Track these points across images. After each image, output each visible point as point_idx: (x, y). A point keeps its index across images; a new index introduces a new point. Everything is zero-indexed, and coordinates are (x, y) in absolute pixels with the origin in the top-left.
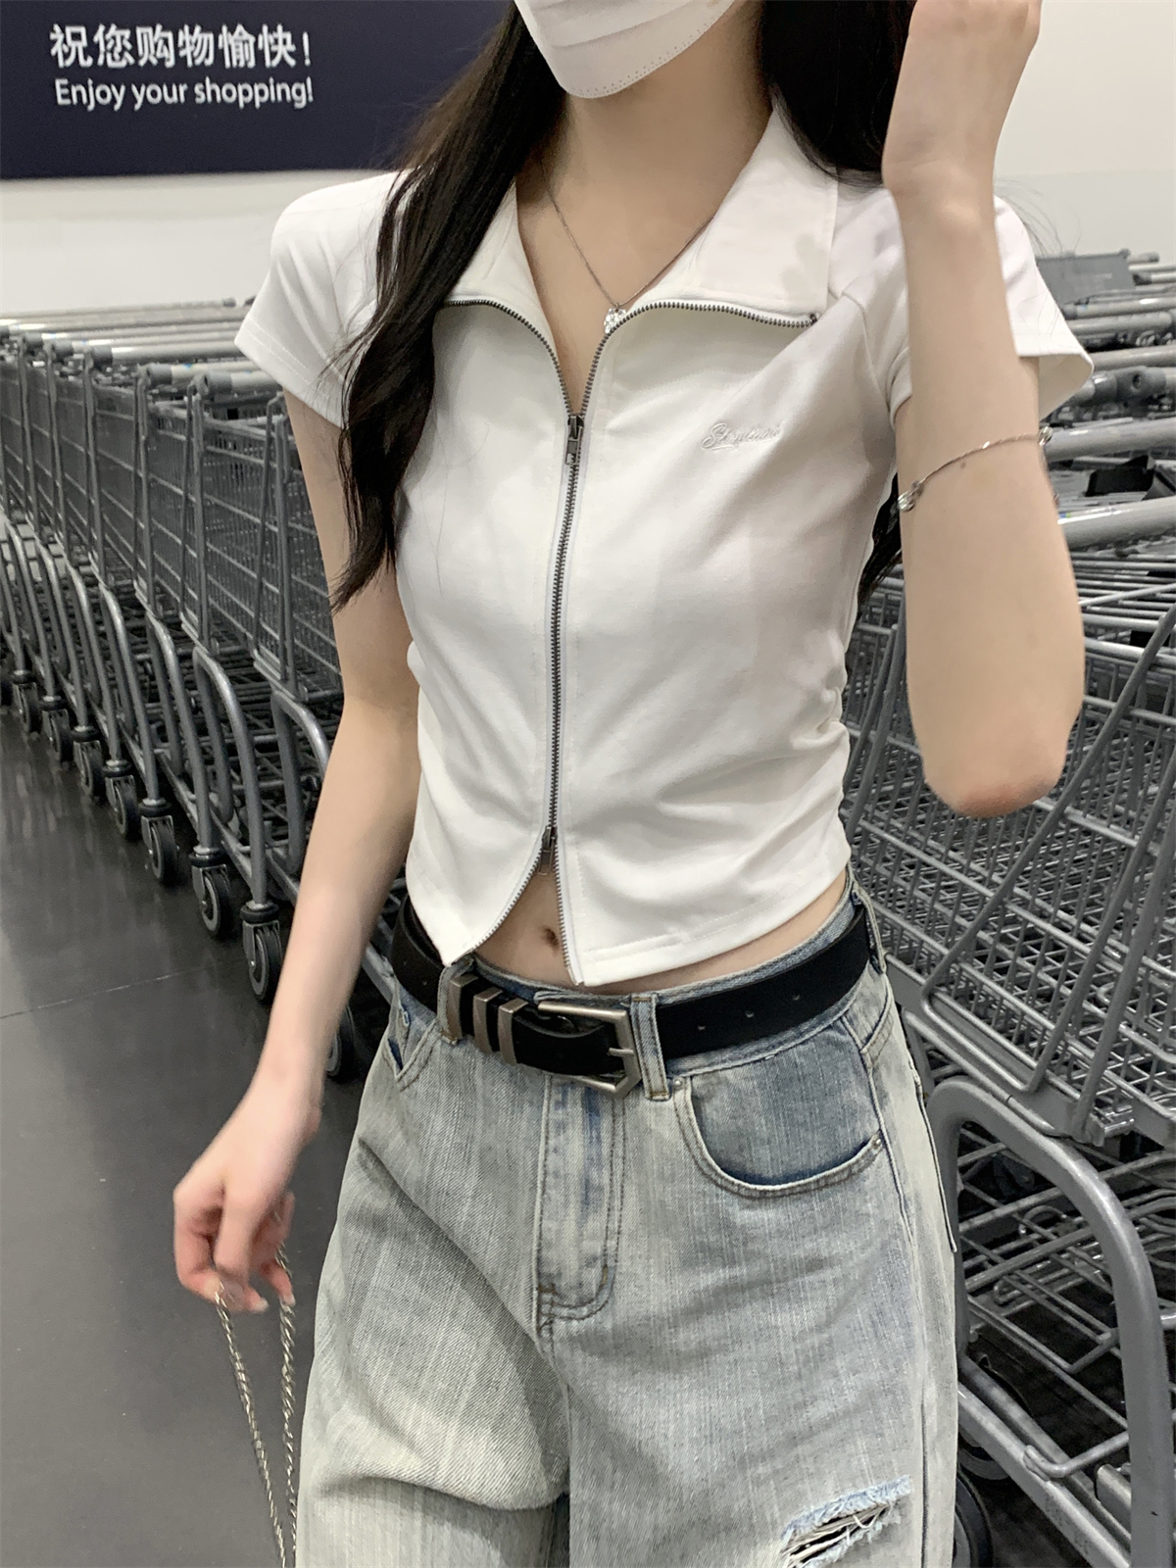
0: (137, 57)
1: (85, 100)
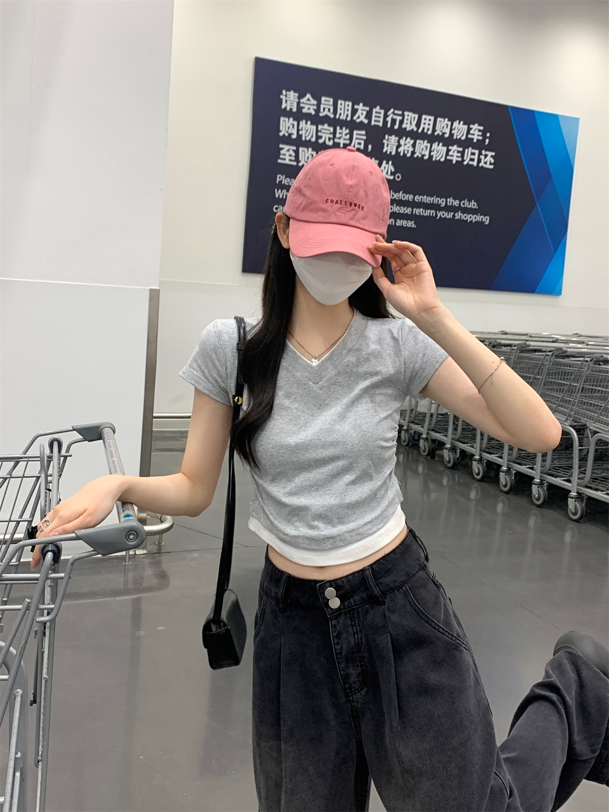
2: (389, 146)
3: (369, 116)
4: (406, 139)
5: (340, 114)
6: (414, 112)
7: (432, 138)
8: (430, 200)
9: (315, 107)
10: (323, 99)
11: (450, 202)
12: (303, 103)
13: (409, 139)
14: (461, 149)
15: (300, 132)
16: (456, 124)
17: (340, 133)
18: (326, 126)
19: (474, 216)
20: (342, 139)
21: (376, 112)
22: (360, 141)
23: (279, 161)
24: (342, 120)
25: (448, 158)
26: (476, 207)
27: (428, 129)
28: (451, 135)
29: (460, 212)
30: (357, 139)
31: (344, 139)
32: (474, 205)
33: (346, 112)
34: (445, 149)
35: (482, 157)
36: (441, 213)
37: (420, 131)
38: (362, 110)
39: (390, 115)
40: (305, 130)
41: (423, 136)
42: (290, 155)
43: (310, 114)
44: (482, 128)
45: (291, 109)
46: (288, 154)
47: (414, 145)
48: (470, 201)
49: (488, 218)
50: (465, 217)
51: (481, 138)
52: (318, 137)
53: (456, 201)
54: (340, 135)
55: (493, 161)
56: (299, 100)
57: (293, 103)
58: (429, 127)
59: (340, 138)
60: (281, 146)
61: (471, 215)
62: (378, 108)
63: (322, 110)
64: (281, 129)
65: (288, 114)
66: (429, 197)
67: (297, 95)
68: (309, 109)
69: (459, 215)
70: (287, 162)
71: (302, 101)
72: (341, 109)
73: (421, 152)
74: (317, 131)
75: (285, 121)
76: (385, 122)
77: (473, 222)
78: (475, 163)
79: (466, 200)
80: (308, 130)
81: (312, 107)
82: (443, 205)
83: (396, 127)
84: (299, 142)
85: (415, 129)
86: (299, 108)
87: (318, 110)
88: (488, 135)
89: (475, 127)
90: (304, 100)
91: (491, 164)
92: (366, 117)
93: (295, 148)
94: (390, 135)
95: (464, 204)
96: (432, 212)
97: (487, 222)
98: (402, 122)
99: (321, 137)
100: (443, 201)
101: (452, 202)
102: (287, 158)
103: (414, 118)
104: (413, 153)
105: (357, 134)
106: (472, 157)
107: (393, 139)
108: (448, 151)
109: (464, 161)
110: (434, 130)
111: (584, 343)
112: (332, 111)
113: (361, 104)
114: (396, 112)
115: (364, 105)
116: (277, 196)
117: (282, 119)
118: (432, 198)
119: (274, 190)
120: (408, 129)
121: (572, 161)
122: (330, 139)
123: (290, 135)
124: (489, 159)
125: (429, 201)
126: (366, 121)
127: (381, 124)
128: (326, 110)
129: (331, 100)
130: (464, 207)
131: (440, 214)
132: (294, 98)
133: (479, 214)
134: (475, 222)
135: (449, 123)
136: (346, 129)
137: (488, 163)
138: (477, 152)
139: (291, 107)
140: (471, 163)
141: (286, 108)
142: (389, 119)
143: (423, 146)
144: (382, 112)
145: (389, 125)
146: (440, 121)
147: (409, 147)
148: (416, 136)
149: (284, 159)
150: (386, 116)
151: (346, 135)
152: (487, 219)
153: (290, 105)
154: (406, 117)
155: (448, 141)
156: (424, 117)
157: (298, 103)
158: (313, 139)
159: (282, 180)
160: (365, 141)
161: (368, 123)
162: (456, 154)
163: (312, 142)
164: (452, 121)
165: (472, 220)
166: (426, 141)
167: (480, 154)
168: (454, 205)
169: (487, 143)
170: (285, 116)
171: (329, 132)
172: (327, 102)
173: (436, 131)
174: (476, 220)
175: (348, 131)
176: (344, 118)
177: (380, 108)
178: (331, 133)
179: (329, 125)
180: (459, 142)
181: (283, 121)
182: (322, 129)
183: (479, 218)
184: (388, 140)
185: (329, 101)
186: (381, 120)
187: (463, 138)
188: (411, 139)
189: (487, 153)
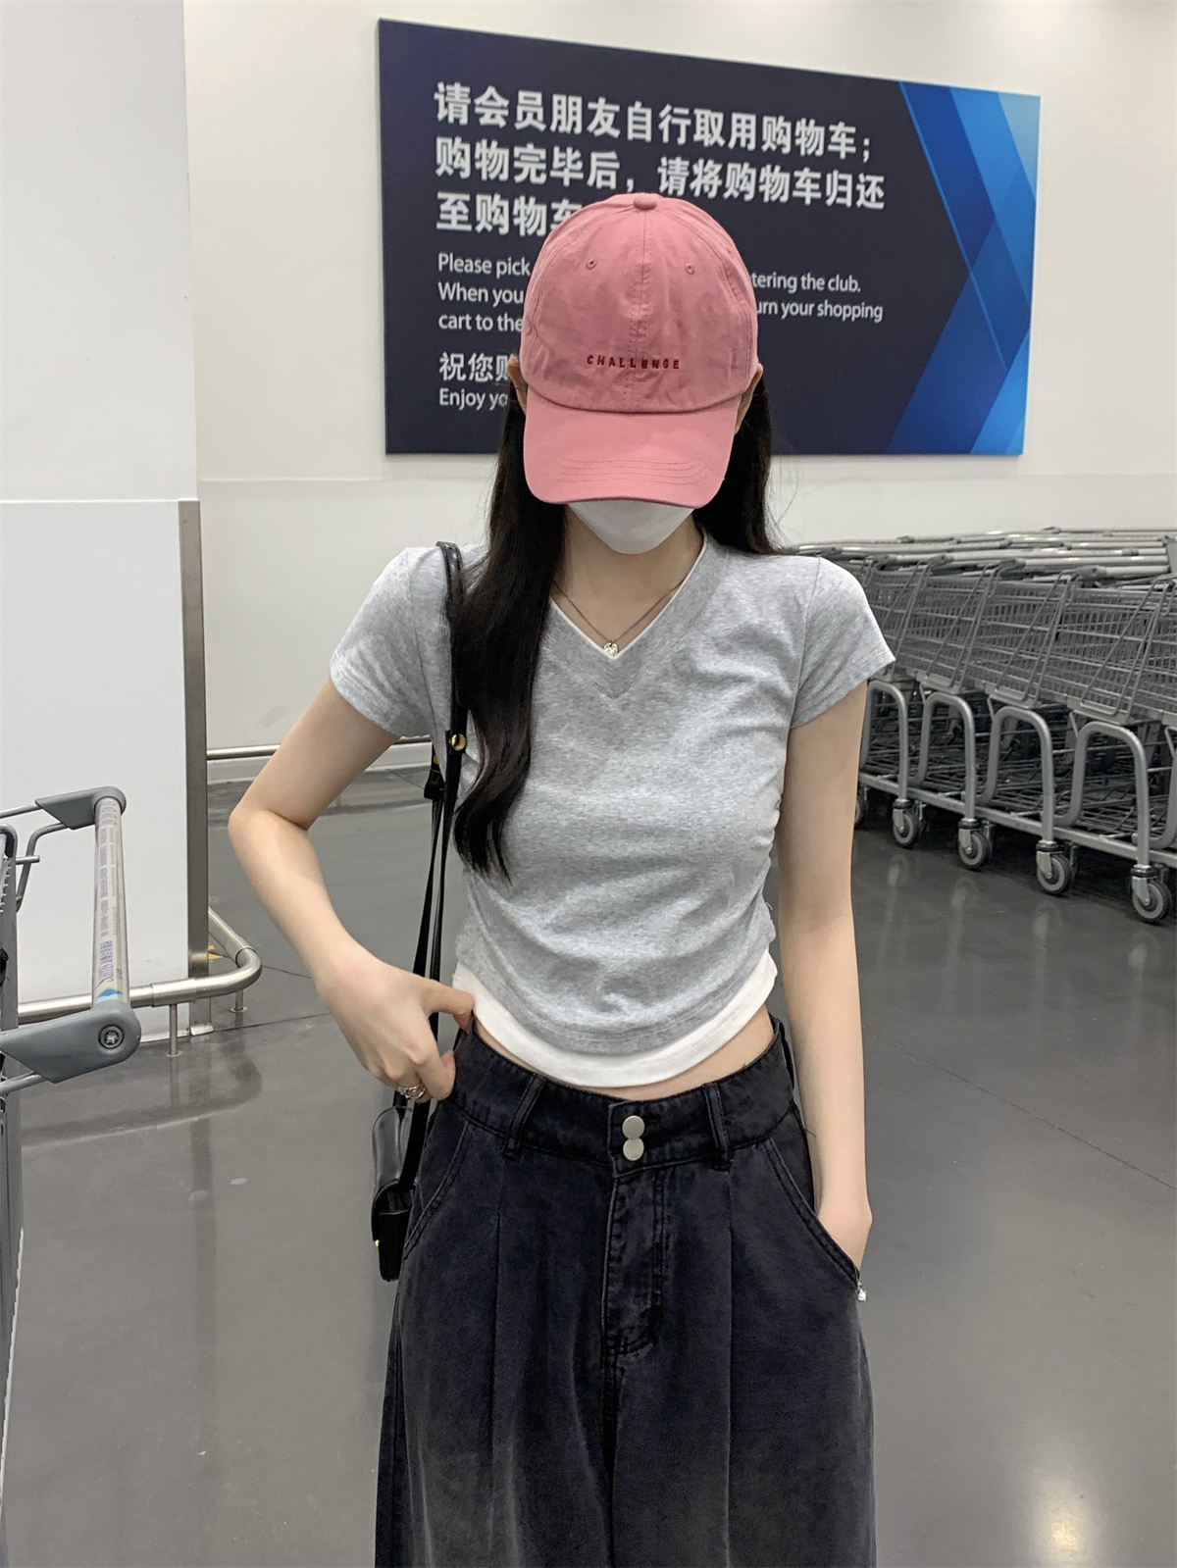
0: (495, 375)
1: (458, 403)
2: (671, 179)
3: (620, 121)
4: (705, 164)
5: (559, 123)
6: (714, 110)
7: (759, 158)
8: (764, 281)
9: (506, 113)
10: (522, 95)
11: (806, 282)
12: (481, 105)
13: (710, 163)
14: (818, 175)
15: (478, 165)
16: (801, 126)
17: (561, 160)
18: (530, 147)
19: (854, 308)
20: (566, 171)
21: (635, 114)
22: (606, 173)
23: (440, 226)
24: (565, 133)
25: (796, 194)
26: (857, 289)
27: (748, 141)
28: (795, 148)
29: (826, 302)
30: (598, 168)
31: (571, 171)
32: (853, 286)
33: (571, 118)
34: (787, 176)
35: (861, 188)
36: (790, 306)
37: (732, 144)
38: (605, 111)
39: (665, 116)
40: (487, 158)
41: (739, 155)
42: (460, 213)
43: (497, 126)
44: (852, 130)
45: (457, 120)
46: (454, 210)
47: (723, 175)
48: (844, 278)
49: (881, 309)
50: (838, 311)
51: (853, 150)
52: (514, 171)
53: (819, 279)
54: (563, 164)
55: (881, 194)
56: (472, 100)
57: (460, 108)
58: (748, 136)
59: (561, 169)
60: (441, 195)
61: (849, 307)
62: (638, 104)
63: (520, 116)
64: (439, 161)
65: (452, 130)
66: (761, 276)
67: (467, 90)
68: (493, 116)
69: (825, 309)
70: (454, 226)
71: (478, 101)
72: (559, 112)
73: (737, 186)
74: (512, 159)
75: (447, 145)
76: (657, 133)
77: (853, 319)
78: (848, 201)
79: (838, 277)
80: (493, 159)
81: (499, 113)
82: (794, 289)
83: (682, 140)
84: (475, 185)
85: (722, 142)
86: (474, 117)
87: (511, 118)
88: (867, 142)
89: (840, 128)
90: (482, 100)
91: (878, 200)
92: (615, 125)
93: (467, 197)
94: (671, 156)
95: (834, 285)
96: (771, 305)
97: (879, 318)
98: (691, 130)
99: (520, 171)
100: (792, 283)
101: (812, 283)
102: (454, 217)
103: (716, 120)
104: (722, 189)
105: (599, 160)
106: (842, 188)
107: (679, 165)
108: (793, 181)
109: (828, 198)
110: (760, 141)
111: (1062, 545)
112: (540, 117)
113: (602, 101)
114: (677, 111)
115: (608, 102)
116: (443, 297)
117: (440, 141)
118: (769, 278)
119: (437, 286)
120: (706, 144)
121: (1032, 186)
122: (538, 173)
123: (457, 171)
124: (875, 191)
125: (762, 283)
126: (616, 133)
127: (648, 137)
128: (530, 116)
129: (539, 96)
130: (835, 291)
131: (787, 309)
132: (461, 98)
133: (863, 304)
134: (856, 319)
135: (788, 126)
136: (573, 151)
137: (873, 198)
138: (849, 178)
139: (457, 116)
140: (840, 201)
141: (447, 117)
142: (664, 126)
143: (742, 175)
144: (648, 112)
145: (666, 139)
146: (769, 123)
147: (712, 179)
148: (724, 155)
149: (449, 222)
150: (656, 121)
151: (574, 162)
152: (878, 312)
153: (455, 113)
154: (699, 121)
155: (791, 162)
156: (735, 116)
157: (471, 107)
158: (504, 177)
159: (448, 265)
160: (618, 172)
161: (620, 136)
162: (809, 186)
163: (503, 183)
164: (793, 120)
165: (851, 316)
166: (746, 165)
167: (856, 181)
168: (814, 288)
169: (866, 159)
170: (445, 135)
171: (537, 159)
172: (530, 102)
173: (764, 143)
174: (858, 316)
175: (577, 154)
176: (569, 130)
177: (643, 106)
178: (541, 161)
179: (536, 146)
180: (812, 162)
181: (443, 144)
182: (521, 154)
183: (863, 311)
184: (667, 167)
185: (534, 99)
186: (648, 128)
187: (820, 152)
188: (716, 162)
189: (869, 178)
